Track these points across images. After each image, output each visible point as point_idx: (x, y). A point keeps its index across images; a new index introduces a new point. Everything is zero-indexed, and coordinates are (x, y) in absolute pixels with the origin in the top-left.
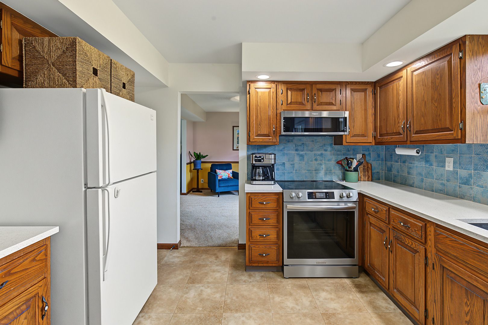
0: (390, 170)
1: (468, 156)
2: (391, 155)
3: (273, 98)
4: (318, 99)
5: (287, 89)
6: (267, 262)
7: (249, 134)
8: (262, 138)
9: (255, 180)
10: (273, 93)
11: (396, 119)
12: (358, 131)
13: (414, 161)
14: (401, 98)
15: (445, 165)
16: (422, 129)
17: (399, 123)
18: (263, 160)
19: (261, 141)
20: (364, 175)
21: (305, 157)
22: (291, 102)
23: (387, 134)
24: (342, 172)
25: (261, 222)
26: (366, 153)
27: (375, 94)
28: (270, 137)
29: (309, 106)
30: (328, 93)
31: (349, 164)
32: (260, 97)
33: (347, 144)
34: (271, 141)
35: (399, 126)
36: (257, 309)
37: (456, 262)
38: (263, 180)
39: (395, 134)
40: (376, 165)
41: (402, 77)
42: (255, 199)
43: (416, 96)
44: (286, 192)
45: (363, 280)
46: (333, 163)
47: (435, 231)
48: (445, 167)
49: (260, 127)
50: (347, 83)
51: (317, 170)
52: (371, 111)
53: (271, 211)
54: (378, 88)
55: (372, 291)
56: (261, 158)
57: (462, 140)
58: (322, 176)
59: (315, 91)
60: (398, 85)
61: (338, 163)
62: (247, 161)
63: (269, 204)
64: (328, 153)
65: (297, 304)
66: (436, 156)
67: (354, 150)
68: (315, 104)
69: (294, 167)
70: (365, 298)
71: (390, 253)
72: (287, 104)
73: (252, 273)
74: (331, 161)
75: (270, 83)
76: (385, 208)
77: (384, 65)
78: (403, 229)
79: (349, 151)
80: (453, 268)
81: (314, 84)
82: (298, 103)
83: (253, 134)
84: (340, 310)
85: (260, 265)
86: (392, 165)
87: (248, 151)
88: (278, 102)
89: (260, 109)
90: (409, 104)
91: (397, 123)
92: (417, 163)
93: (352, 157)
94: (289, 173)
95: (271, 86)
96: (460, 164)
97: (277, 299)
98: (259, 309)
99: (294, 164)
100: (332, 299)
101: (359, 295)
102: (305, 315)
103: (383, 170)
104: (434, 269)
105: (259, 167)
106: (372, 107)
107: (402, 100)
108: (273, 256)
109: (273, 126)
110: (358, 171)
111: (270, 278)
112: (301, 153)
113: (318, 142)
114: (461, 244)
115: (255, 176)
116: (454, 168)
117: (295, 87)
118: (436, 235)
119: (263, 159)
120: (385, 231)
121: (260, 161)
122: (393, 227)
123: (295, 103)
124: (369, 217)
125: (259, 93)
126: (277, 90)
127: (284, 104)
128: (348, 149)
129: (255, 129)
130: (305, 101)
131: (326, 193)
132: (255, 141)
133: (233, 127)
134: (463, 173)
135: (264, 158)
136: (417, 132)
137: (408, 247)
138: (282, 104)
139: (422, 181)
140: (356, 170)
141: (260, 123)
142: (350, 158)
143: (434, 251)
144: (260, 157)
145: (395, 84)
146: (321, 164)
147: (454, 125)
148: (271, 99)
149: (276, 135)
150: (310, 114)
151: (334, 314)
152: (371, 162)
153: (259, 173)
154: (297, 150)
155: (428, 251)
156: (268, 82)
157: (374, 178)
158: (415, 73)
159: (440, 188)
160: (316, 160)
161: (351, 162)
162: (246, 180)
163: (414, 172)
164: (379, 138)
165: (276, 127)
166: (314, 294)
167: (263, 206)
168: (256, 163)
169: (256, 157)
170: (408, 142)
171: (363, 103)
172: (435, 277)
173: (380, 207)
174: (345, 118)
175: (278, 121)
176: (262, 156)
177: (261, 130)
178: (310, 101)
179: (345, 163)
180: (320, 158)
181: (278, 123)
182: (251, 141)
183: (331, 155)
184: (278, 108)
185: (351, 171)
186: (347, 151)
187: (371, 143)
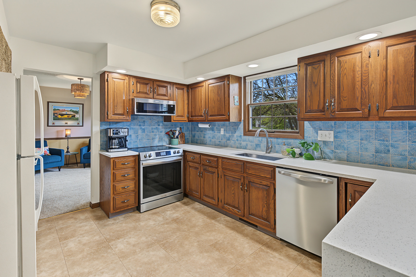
0: (194, 136)
1: (229, 127)
2: (194, 128)
3: (126, 87)
4: (157, 91)
5: (137, 82)
6: (128, 206)
7: (107, 113)
8: (118, 117)
9: (112, 148)
10: (127, 83)
11: (200, 108)
12: (180, 114)
13: (207, 130)
14: (203, 97)
15: (220, 132)
16: (213, 114)
17: (202, 110)
18: (120, 133)
19: (117, 119)
20: (181, 141)
21: (146, 130)
22: (139, 92)
23: (195, 116)
24: (169, 139)
25: (123, 178)
26: (182, 127)
27: (188, 92)
28: (124, 116)
29: (151, 95)
30: (163, 88)
32: (116, 85)
34: (125, 118)
35: (202, 112)
36: (132, 233)
37: (229, 171)
38: (118, 148)
39: (200, 116)
40: (187, 134)
41: (203, 86)
42: (118, 162)
43: (210, 98)
44: (142, 155)
45: (186, 200)
46: (164, 133)
47: (222, 161)
48: (220, 133)
49: (116, 108)
50: (174, 84)
51: (153, 139)
52: (186, 102)
53: (130, 169)
54: (190, 89)
55: (191, 203)
57: (229, 120)
58: (156, 143)
59: (155, 86)
60: (201, 90)
61: (166, 133)
62: (100, 134)
63: (129, 164)
64: (160, 127)
65: (156, 222)
66: (217, 128)
67: (175, 125)
68: (155, 94)
69: (138, 138)
70: (190, 207)
71: (201, 178)
72: (137, 93)
73: (115, 218)
74: (162, 132)
75: (124, 76)
76: (198, 156)
77: (196, 79)
78: (208, 164)
79: (172, 126)
80: (229, 174)
81: (155, 81)
82: (145, 93)
83: (111, 114)
84: (180, 216)
85: (122, 210)
86: (195, 134)
87: (101, 126)
88: (130, 90)
89: (117, 94)
90: (207, 101)
91: (201, 110)
92: (208, 132)
93: (174, 129)
94: (134, 142)
95: (125, 78)
96: (226, 131)
97: (142, 224)
98: (134, 232)
100: (173, 213)
101: (186, 207)
102: (163, 224)
103: (190, 137)
104: (221, 178)
105: (115, 138)
106: (186, 99)
107: (203, 98)
108: (132, 200)
109: (126, 108)
111: (131, 216)
112: (143, 127)
113: (154, 120)
114: (231, 163)
115: (112, 145)
116: (224, 133)
117: (142, 81)
118: (222, 162)
120: (198, 168)
121: (117, 134)
122: (203, 164)
123: (142, 93)
124: (189, 163)
125: (115, 82)
126: (130, 82)
127: (135, 92)
128: (172, 124)
129: (112, 109)
130: (149, 91)
131: (166, 152)
132: (113, 119)
133: (48, 102)
134: (227, 135)
136: (211, 116)
137: (210, 172)
138: (133, 92)
139: (211, 141)
140: (177, 138)
141: (116, 105)
142: (174, 130)
143: (221, 169)
144: (117, 131)
145: (200, 88)
146: (156, 135)
147: (226, 113)
148: (125, 88)
149: (129, 115)
150: (154, 101)
151: (178, 218)
152: (184, 132)
153: (115, 143)
154: (140, 125)
155: (219, 170)
156: (122, 75)
157: (186, 142)
158: (210, 86)
159: (218, 143)
160: (153, 132)
161: (175, 133)
162: (100, 150)
163: (207, 136)
164: (190, 118)
165: (129, 109)
166: (163, 214)
167: (124, 166)
168: (113, 135)
169: (114, 131)
170: (206, 120)
171: (182, 96)
172: (221, 181)
173: (196, 155)
174: (174, 106)
175: (130, 104)
176: (118, 130)
177: (118, 110)
178: (152, 92)
179: (171, 133)
180: (155, 131)
181: (130, 106)
182: (109, 118)
183: (162, 128)
184: (130, 95)
185: (174, 138)
186: (171, 126)
187: (186, 121)
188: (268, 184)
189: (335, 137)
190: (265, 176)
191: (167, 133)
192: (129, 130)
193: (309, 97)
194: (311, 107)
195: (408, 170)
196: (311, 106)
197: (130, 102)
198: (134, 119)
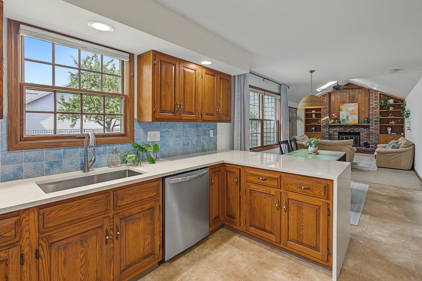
188: (152, 205)
189: (161, 136)
190: (150, 195)
193: (164, 96)
194: (165, 108)
195: (196, 154)
196: (165, 106)
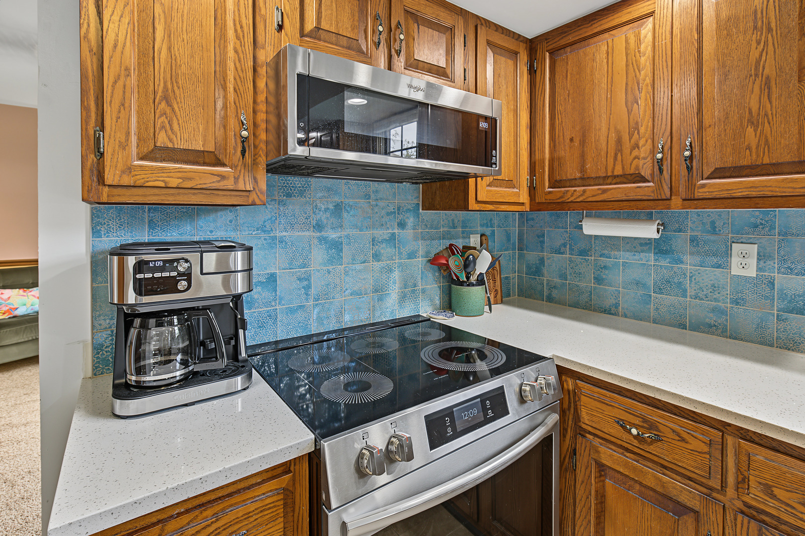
0: (536, 270)
2: (538, 237)
4: (407, 45)
7: (98, 141)
8: (180, 171)
9: (143, 390)
11: (626, 137)
13: (633, 251)
15: (729, 261)
18: (188, 279)
19: (174, 182)
21: (345, 248)
22: (318, 28)
24: (440, 287)
26: (488, 232)
28: (224, 165)
29: (380, 62)
30: (436, 33)
31: (468, 265)
33: (477, 207)
34: (229, 184)
35: (639, 157)
38: (188, 380)
39: (619, 179)
41: (650, 14)
46: (420, 262)
48: (728, 267)
49: (168, 111)
50: (479, 22)
51: (379, 291)
54: (547, 54)
56: (174, 274)
60: (631, 40)
61: (432, 261)
62: (93, 281)
64: (408, 233)
66: (694, 239)
67: (464, 224)
68: (399, 60)
72: (303, 34)
74: (415, 257)
76: (702, 435)
79: (454, 227)
82: (344, 42)
83: (124, 146)
86: (542, 261)
87: (95, 232)
88: (263, 12)
94: (292, 311)
96: (782, 261)
99: (308, 279)
103: (515, 272)
105: (160, 317)
109: (238, 115)
110: (484, 284)
112: (333, 235)
113: (381, 199)
115: (138, 370)
116: (759, 269)
119: (188, 275)
120: (694, 511)
121: (170, 286)
123: (334, 38)
127: (291, 28)
129: (134, 120)
130: (366, 38)
132: (139, 183)
135: (196, 270)
138: (280, 27)
139: (647, 302)
140: (480, 282)
141: (165, 89)
144: (168, 265)
145: (619, 39)
146: (390, 270)
149: (255, 163)
153: (162, 349)
154: (319, 227)
159: (707, 320)
160: (377, 257)
161: (475, 259)
162: (90, 374)
163: (618, 277)
164: (550, 192)
165: (255, 125)
168: (147, 299)
169: (140, 266)
170: (676, 202)
174: (492, 122)
175: (261, 98)
176: (177, 260)
177: (175, 126)
178: (383, 47)
179: (454, 263)
180: (386, 250)
181: (262, 107)
182: (109, 178)
183: (416, 238)
184: (260, 39)
185: (468, 285)
186: (451, 228)
187: (523, 204)
191: (436, 262)
192: (255, 258)
197: (261, 84)
198: (289, 195)
